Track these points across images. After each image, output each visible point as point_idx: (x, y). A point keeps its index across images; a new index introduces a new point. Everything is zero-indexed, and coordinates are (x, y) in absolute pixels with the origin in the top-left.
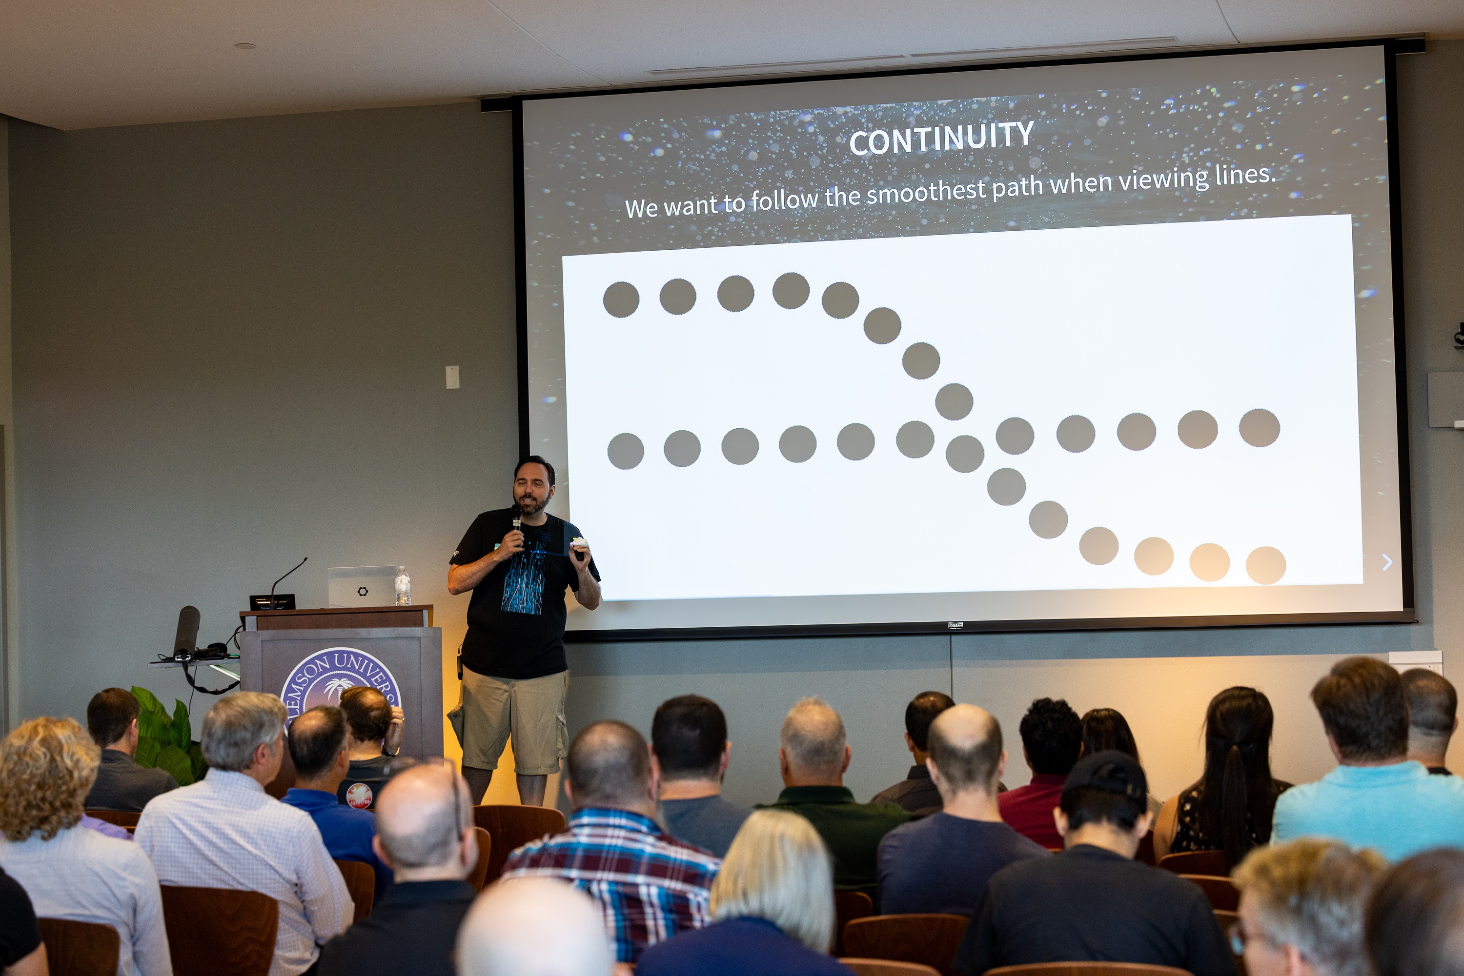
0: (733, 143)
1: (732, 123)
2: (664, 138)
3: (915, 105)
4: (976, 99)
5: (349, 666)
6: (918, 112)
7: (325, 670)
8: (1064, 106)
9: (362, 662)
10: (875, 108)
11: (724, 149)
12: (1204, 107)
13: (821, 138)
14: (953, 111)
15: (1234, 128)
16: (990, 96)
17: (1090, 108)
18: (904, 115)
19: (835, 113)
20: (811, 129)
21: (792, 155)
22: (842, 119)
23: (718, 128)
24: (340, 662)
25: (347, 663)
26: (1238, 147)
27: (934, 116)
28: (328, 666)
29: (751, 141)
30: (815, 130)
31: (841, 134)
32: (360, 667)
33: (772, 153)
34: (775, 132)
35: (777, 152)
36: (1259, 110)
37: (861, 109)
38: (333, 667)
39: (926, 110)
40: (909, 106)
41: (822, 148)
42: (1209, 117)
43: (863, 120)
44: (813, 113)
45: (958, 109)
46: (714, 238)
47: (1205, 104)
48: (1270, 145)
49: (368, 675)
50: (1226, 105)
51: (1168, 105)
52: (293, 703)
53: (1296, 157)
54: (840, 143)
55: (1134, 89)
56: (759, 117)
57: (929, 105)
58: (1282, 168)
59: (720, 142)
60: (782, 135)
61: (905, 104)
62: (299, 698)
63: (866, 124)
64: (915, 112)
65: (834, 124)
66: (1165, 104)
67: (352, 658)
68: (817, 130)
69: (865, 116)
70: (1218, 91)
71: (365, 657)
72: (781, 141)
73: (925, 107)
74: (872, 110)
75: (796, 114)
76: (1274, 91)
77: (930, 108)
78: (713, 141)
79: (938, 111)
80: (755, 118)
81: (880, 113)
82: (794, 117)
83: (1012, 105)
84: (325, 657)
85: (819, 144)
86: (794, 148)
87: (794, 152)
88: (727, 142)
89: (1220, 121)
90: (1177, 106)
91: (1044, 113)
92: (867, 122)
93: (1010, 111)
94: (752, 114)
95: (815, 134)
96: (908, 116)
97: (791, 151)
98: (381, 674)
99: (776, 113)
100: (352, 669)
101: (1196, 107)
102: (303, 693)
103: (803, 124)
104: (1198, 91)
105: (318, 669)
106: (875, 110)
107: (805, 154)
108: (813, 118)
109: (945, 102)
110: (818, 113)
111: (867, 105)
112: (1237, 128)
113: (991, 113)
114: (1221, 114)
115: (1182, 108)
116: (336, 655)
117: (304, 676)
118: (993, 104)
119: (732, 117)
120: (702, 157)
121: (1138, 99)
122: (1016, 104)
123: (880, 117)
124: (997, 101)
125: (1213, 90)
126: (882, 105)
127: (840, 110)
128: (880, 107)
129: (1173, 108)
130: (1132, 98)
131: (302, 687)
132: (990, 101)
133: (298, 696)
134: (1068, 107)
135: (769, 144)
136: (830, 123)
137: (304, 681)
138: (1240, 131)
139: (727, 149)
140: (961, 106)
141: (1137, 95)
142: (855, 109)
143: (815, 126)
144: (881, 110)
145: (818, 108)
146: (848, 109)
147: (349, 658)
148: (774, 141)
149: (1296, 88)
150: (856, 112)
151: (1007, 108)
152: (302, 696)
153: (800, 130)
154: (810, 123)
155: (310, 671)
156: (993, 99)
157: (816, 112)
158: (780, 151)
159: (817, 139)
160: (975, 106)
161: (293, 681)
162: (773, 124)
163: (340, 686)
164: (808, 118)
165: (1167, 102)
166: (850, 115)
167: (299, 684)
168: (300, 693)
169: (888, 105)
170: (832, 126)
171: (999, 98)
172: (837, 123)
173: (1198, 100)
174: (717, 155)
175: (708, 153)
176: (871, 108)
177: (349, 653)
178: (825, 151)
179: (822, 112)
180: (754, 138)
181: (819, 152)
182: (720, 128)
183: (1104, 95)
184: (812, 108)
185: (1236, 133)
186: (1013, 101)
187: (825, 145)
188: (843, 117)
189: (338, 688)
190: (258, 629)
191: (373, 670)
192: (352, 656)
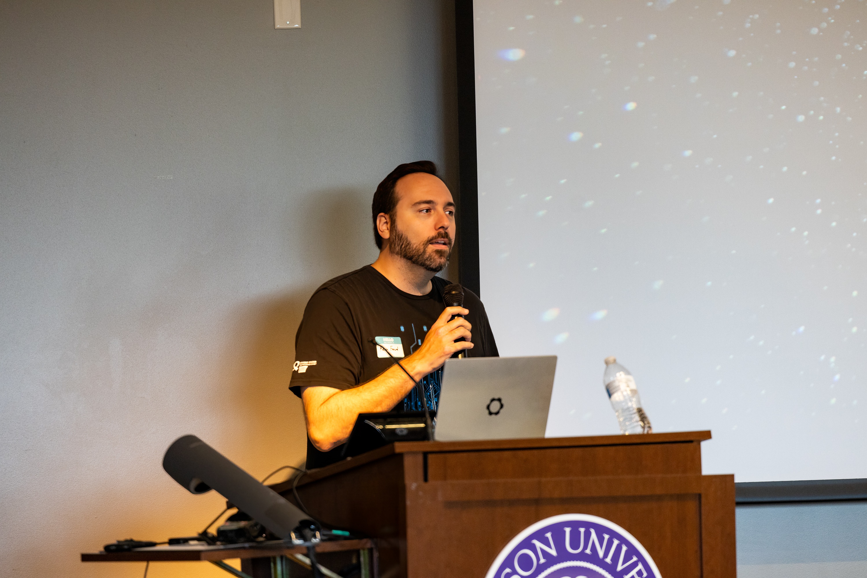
5: (588, 551)
7: (551, 561)
9: (610, 543)
24: (575, 544)
25: (585, 547)
28: (553, 552)
32: (606, 555)
38: (564, 556)
49: (620, 568)
67: (594, 535)
71: (614, 535)
84: (549, 535)
98: (640, 566)
100: (594, 558)
116: (568, 530)
147: (588, 535)
155: (525, 562)
177: (588, 525)
190: (426, 479)
191: (627, 558)
192: (593, 531)
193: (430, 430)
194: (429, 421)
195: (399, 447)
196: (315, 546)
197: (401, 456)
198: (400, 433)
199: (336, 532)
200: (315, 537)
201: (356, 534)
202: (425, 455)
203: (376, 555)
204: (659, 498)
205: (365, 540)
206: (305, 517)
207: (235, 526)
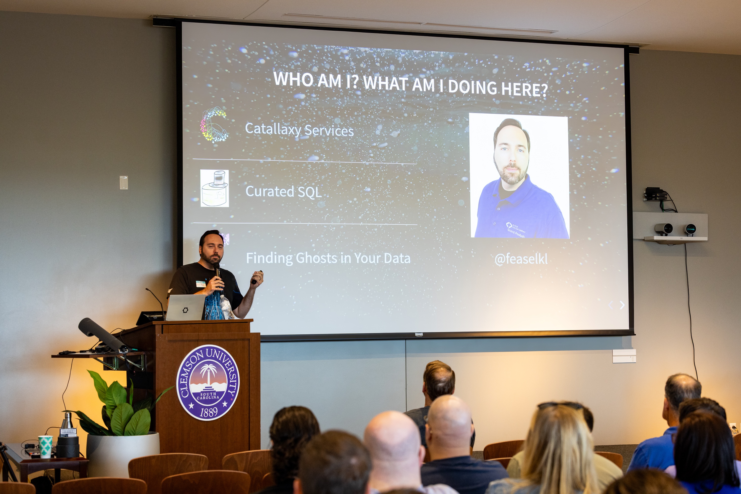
0: (304, 61)
1: (303, 49)
2: (265, 53)
3: (402, 51)
4: (433, 52)
5: (213, 356)
6: (403, 55)
7: (202, 359)
8: (477, 61)
9: (220, 354)
10: (381, 50)
11: (299, 63)
12: (543, 69)
13: (352, 64)
14: (422, 57)
15: (557, 82)
16: (440, 51)
17: (489, 63)
18: (396, 56)
19: (360, 51)
20: (347, 58)
21: (337, 71)
22: (363, 54)
23: (296, 51)
24: (209, 354)
25: (213, 355)
26: (558, 91)
27: (411, 58)
28: (203, 357)
29: (314, 61)
30: (349, 59)
31: (363, 62)
32: (219, 357)
33: (326, 69)
34: (327, 57)
35: (328, 68)
36: (568, 74)
37: (374, 50)
38: (206, 358)
39: (407, 54)
40: (399, 51)
41: (353, 69)
42: (545, 75)
43: (375, 56)
44: (348, 49)
45: (424, 56)
46: (292, 113)
47: (544, 68)
48: (573, 92)
49: (223, 362)
50: (554, 69)
51: (526, 66)
52: (184, 380)
53: (585, 99)
54: (362, 67)
55: (510, 56)
56: (319, 48)
57: (409, 52)
58: (578, 104)
59: (297, 59)
60: (331, 59)
61: (397, 50)
62: (187, 377)
63: (376, 58)
64: (402, 55)
65: (360, 56)
66: (524, 66)
67: (215, 351)
68: (351, 59)
69: (376, 54)
70: (550, 62)
71: (222, 351)
72: (330, 63)
73: (407, 53)
74: (379, 51)
75: (339, 48)
76: (575, 65)
77: (410, 54)
78: (292, 59)
79: (414, 56)
80: (317, 48)
81: (384, 54)
82: (338, 50)
83: (451, 57)
84: (201, 351)
85: (351, 67)
86: (338, 67)
87: (337, 70)
88: (301, 60)
89: (550, 77)
90: (530, 67)
91: (467, 63)
92: (377, 57)
93: (450, 60)
94: (315, 46)
95: (349, 60)
96: (398, 57)
97: (336, 69)
98: (230, 361)
99: (328, 47)
100: (215, 358)
101: (539, 69)
102: (190, 373)
103: (342, 54)
104: (540, 61)
105: (198, 359)
106: (381, 51)
107: (344, 71)
108: (348, 52)
109: (418, 51)
110: (351, 50)
111: (377, 48)
112: (558, 82)
113: (440, 60)
114: (551, 74)
115: (532, 68)
116: (207, 349)
117: (190, 363)
118: (442, 56)
119: (304, 46)
120: (287, 67)
121: (512, 61)
122: (453, 57)
123: (384, 56)
124: (443, 54)
125: (547, 61)
126: (385, 49)
127: (362, 49)
128: (384, 50)
129: (528, 68)
130: (509, 60)
131: (189, 369)
132: (440, 54)
133: (186, 375)
134: (479, 62)
135: (324, 63)
136: (357, 55)
137: (190, 366)
138: (559, 83)
139: (301, 64)
140: (425, 54)
141: (512, 60)
142: (371, 49)
143: (349, 56)
144: (384, 52)
145: (351, 46)
146: (367, 49)
147: (213, 351)
148: (327, 62)
149: (585, 65)
150: (371, 51)
151: (448, 58)
152: (189, 376)
153: (341, 58)
154: (347, 55)
155: (194, 360)
156: (442, 53)
157: (350, 49)
158: (330, 68)
159: (350, 64)
160: (432, 56)
161: (184, 366)
162: (326, 53)
163: (209, 369)
164: (345, 51)
165: (525, 64)
166: (368, 52)
167: (187, 368)
168: (187, 374)
169: (388, 50)
170: (358, 57)
171: (444, 53)
172: (361, 56)
173: (540, 65)
174: (295, 66)
175: (290, 65)
176: (379, 50)
177: (214, 348)
178: (354, 71)
179: (353, 49)
180: (316, 59)
181: (352, 71)
182: (297, 52)
183: (496, 57)
184: (348, 46)
185: (557, 84)
186: (452, 55)
187: (355, 67)
188: (364, 53)
189: (208, 370)
190: (162, 333)
191: (226, 359)
192: (215, 350)
193: (164, 317)
194: (164, 315)
195: (154, 323)
196: (126, 354)
197: (154, 326)
198: (155, 318)
199: (133, 349)
200: (126, 351)
201: (140, 350)
202: (162, 325)
203: (146, 356)
204: (237, 340)
205: (142, 352)
206: (124, 344)
207: (101, 347)
